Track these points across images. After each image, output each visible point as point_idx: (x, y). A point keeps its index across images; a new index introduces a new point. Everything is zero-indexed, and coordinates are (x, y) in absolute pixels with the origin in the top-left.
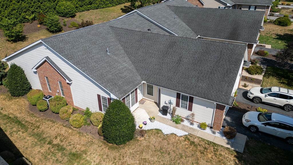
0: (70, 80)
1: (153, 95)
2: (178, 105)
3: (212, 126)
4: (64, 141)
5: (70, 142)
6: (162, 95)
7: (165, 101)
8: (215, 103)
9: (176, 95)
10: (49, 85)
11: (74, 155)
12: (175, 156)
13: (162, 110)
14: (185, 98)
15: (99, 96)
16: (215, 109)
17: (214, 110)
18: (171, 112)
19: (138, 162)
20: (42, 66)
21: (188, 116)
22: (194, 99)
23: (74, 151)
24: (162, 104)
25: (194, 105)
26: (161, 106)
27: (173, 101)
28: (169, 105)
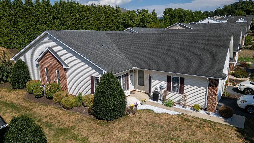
0: (67, 66)
1: (143, 86)
2: (169, 89)
3: (206, 108)
4: (54, 119)
5: (60, 120)
6: (152, 81)
7: (156, 87)
8: (207, 79)
9: (167, 79)
10: (48, 76)
11: (62, 130)
12: (169, 129)
13: (152, 98)
14: (175, 80)
15: (92, 77)
16: (208, 87)
17: (206, 89)
18: (162, 98)
19: (128, 135)
20: (44, 58)
21: (180, 100)
22: (185, 80)
23: (62, 127)
24: (153, 90)
25: (186, 87)
26: (152, 93)
27: (164, 85)
28: (159, 91)
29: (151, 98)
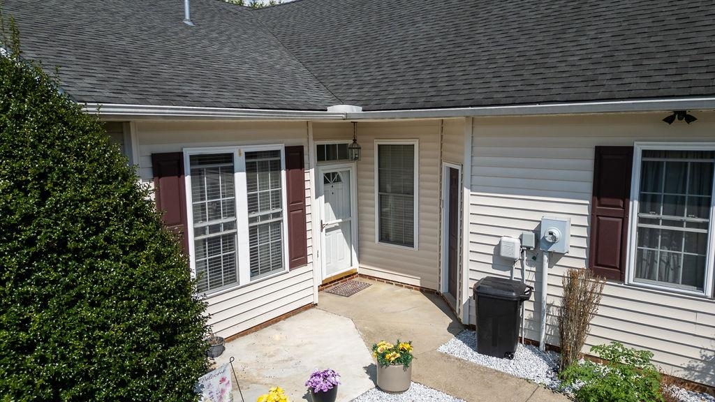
1: (411, 244)
6: (469, 199)
7: (498, 248)
9: (589, 175)
13: (470, 327)
14: (674, 179)
18: (547, 335)
26: (466, 294)
27: (562, 224)
28: (524, 274)
29: (458, 329)
